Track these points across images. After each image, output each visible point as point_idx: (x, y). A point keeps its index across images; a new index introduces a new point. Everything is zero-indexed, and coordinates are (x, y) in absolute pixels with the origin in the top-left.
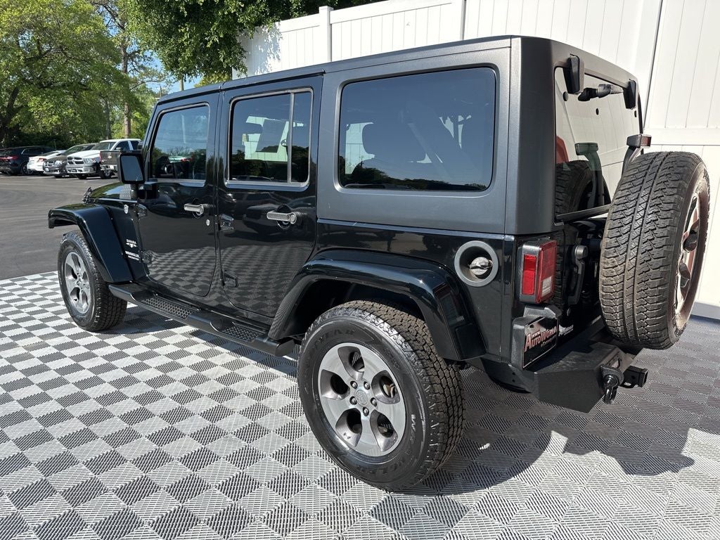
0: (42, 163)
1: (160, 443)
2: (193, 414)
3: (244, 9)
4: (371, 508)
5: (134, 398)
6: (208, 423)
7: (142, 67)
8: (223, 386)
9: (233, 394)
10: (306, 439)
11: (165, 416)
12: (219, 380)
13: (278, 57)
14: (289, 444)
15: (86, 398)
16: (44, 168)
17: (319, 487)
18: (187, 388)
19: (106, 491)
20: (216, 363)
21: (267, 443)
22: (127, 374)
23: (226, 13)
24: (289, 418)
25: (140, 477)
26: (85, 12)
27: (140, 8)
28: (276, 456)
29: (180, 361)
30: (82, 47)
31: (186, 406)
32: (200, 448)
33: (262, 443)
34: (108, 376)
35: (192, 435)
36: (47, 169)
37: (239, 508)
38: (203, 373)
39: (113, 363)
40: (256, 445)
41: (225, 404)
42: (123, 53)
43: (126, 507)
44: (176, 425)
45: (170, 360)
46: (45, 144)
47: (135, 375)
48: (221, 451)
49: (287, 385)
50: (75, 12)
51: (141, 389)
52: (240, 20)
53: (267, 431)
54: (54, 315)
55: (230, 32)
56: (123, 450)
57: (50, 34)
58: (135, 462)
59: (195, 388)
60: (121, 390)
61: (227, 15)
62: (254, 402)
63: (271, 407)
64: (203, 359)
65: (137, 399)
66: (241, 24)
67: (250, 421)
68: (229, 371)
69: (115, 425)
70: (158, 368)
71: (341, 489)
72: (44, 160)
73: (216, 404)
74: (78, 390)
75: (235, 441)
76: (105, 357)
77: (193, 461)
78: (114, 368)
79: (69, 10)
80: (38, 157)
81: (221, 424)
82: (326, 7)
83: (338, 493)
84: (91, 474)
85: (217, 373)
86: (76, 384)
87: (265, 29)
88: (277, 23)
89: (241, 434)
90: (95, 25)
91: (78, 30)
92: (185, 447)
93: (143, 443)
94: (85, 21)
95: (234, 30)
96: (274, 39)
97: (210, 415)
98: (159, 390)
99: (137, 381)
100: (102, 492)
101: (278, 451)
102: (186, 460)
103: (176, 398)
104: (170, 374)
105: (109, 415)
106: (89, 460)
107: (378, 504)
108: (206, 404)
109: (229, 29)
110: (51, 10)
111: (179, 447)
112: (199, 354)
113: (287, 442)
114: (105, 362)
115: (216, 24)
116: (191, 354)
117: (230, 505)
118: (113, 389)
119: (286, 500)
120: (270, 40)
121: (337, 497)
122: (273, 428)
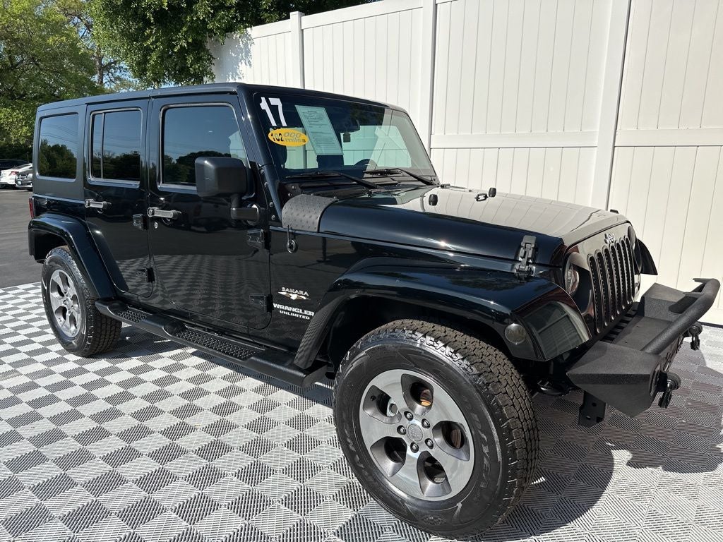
0: (14, 176)
1: (115, 465)
2: (153, 432)
3: (214, 15)
4: (337, 528)
5: (91, 417)
6: (168, 441)
7: (118, 78)
8: (186, 402)
9: (196, 410)
10: (271, 456)
11: (122, 435)
12: (183, 395)
13: (249, 62)
14: (253, 462)
15: (39, 417)
16: (16, 182)
17: (283, 507)
18: (148, 404)
19: (52, 518)
20: (180, 378)
21: (230, 461)
22: (85, 391)
23: (195, 18)
24: (255, 434)
25: (90, 502)
26: (58, 23)
27: (106, 14)
28: (238, 475)
29: (143, 376)
30: (54, 58)
31: (146, 423)
32: (158, 468)
33: (224, 461)
34: (65, 394)
35: (150, 455)
36: (20, 183)
37: (195, 532)
38: (166, 388)
39: (71, 379)
40: (218, 463)
41: (187, 420)
42: (98, 63)
43: (72, 536)
44: (133, 445)
45: (132, 376)
46: (18, 156)
47: (93, 392)
48: (180, 471)
49: (254, 398)
50: (46, 22)
51: (99, 406)
52: (210, 26)
53: (231, 449)
54: (12, 331)
55: (199, 38)
56: (73, 473)
57: (22, 44)
58: (86, 485)
59: (156, 404)
60: (78, 408)
61: (196, 20)
62: (218, 417)
63: (236, 423)
64: (167, 374)
65: (93, 417)
66: (211, 31)
67: (212, 438)
68: (194, 386)
69: (68, 446)
70: (119, 384)
71: (306, 509)
72: (16, 173)
73: (178, 420)
74: (31, 409)
75: (196, 460)
76: (63, 374)
77: (149, 482)
78: (72, 385)
79: (40, 20)
80: (10, 171)
81: (182, 442)
82: (297, 12)
83: (303, 513)
84: (37, 499)
85: (182, 388)
86: (29, 403)
87: (236, 35)
88: (249, 29)
89: (201, 452)
90: (68, 36)
91: (50, 41)
92: (141, 468)
93: (97, 464)
94: (57, 32)
95: (203, 36)
96: (246, 45)
97: (171, 433)
98: (118, 407)
99: (95, 398)
100: (47, 519)
101: (240, 469)
102: (142, 482)
103: (136, 415)
104: (131, 390)
105: (62, 436)
106: (36, 484)
107: (344, 523)
108: (167, 421)
109: (198, 34)
110: (22, 21)
111: (135, 468)
112: (163, 369)
113: (251, 460)
114: (63, 379)
115: (184, 29)
116: (154, 369)
117: (186, 530)
118: (69, 408)
119: (246, 522)
120: (242, 46)
121: (301, 517)
122: (236, 446)
